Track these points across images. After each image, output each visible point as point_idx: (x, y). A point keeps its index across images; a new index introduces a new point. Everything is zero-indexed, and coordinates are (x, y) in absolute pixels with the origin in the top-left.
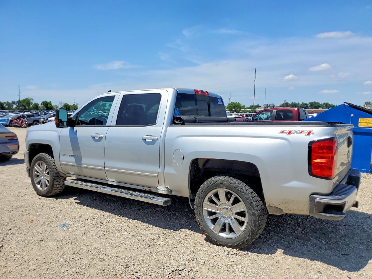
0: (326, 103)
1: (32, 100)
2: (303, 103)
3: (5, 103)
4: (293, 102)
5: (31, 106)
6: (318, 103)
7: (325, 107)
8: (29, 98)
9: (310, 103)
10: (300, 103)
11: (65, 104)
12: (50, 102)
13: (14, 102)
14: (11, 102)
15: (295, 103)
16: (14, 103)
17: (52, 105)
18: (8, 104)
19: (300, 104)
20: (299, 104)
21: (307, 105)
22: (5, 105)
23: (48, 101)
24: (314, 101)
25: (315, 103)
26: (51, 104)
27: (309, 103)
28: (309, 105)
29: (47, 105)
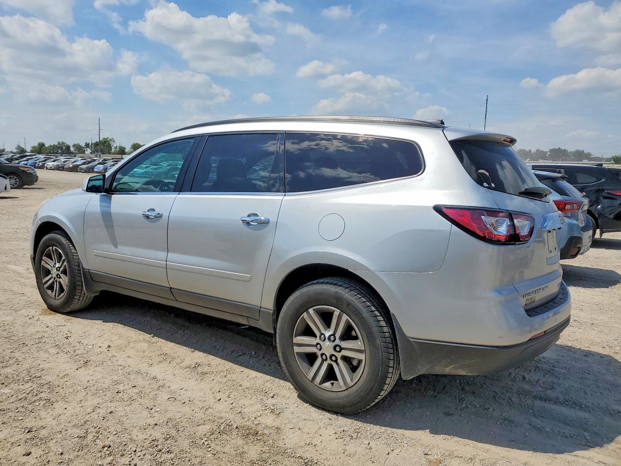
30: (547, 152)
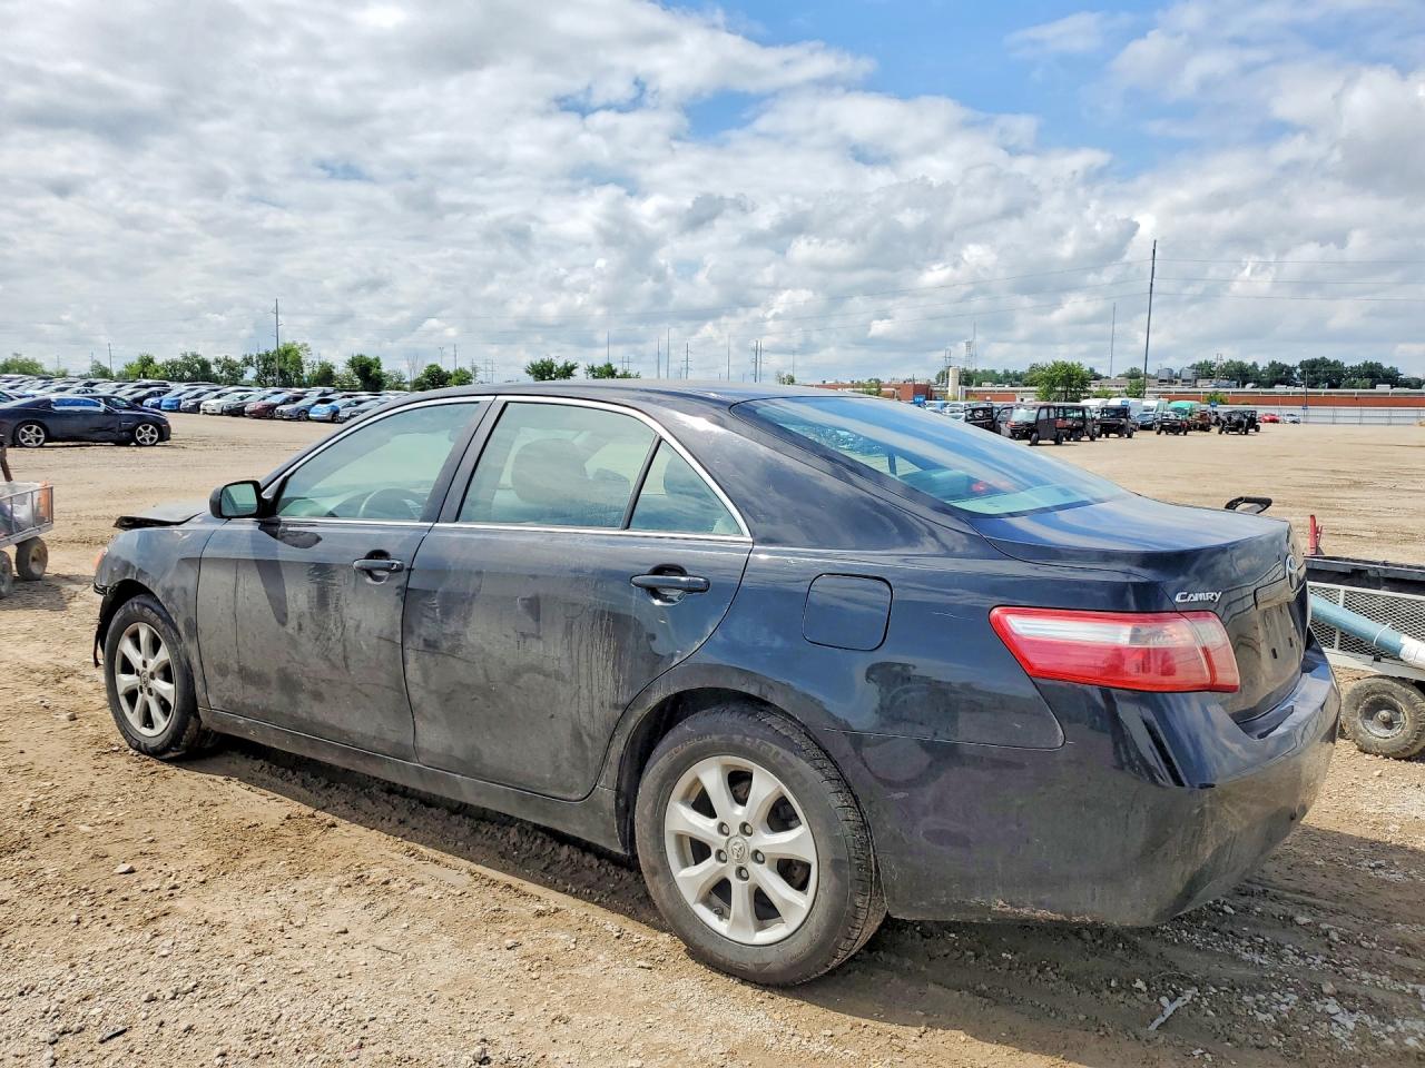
0: (1371, 366)
1: (307, 350)
2: (1274, 363)
3: (218, 361)
4: (1231, 361)
5: (307, 371)
6: (1335, 362)
8: (294, 344)
9: (1302, 365)
10: (1263, 364)
11: (431, 367)
12: (377, 360)
13: (251, 358)
14: (238, 358)
15: (1241, 363)
16: (248, 362)
17: (384, 370)
18: (229, 366)
19: (1260, 369)
20: (1255, 365)
21: (1290, 371)
22: (215, 369)
23: (371, 356)
24: (1318, 357)
25: (1323, 362)
26: (378, 368)
27: (1297, 364)
28: (1299, 370)
29: (367, 370)
30: (1295, 368)
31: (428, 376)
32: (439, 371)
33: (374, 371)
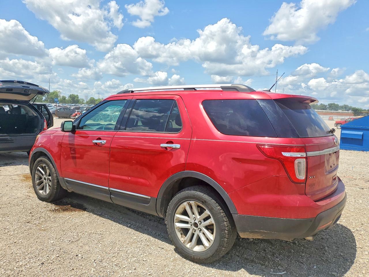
0: (346, 105)
1: (60, 93)
5: (59, 98)
6: (337, 105)
7: (344, 109)
8: (57, 91)
11: (91, 98)
12: (77, 95)
17: (79, 99)
21: (326, 106)
25: (334, 104)
26: (78, 98)
27: (328, 104)
28: (328, 106)
29: (75, 99)
31: (90, 101)
32: (94, 99)
33: (76, 98)
